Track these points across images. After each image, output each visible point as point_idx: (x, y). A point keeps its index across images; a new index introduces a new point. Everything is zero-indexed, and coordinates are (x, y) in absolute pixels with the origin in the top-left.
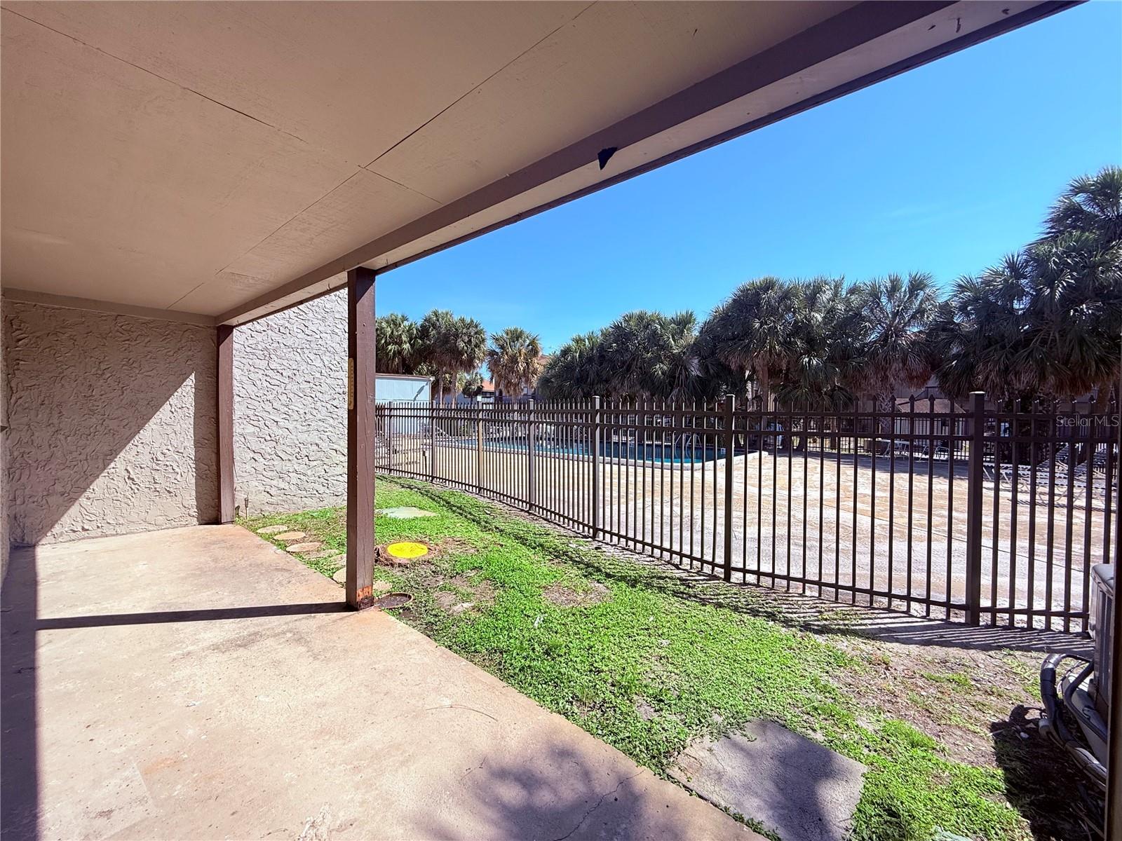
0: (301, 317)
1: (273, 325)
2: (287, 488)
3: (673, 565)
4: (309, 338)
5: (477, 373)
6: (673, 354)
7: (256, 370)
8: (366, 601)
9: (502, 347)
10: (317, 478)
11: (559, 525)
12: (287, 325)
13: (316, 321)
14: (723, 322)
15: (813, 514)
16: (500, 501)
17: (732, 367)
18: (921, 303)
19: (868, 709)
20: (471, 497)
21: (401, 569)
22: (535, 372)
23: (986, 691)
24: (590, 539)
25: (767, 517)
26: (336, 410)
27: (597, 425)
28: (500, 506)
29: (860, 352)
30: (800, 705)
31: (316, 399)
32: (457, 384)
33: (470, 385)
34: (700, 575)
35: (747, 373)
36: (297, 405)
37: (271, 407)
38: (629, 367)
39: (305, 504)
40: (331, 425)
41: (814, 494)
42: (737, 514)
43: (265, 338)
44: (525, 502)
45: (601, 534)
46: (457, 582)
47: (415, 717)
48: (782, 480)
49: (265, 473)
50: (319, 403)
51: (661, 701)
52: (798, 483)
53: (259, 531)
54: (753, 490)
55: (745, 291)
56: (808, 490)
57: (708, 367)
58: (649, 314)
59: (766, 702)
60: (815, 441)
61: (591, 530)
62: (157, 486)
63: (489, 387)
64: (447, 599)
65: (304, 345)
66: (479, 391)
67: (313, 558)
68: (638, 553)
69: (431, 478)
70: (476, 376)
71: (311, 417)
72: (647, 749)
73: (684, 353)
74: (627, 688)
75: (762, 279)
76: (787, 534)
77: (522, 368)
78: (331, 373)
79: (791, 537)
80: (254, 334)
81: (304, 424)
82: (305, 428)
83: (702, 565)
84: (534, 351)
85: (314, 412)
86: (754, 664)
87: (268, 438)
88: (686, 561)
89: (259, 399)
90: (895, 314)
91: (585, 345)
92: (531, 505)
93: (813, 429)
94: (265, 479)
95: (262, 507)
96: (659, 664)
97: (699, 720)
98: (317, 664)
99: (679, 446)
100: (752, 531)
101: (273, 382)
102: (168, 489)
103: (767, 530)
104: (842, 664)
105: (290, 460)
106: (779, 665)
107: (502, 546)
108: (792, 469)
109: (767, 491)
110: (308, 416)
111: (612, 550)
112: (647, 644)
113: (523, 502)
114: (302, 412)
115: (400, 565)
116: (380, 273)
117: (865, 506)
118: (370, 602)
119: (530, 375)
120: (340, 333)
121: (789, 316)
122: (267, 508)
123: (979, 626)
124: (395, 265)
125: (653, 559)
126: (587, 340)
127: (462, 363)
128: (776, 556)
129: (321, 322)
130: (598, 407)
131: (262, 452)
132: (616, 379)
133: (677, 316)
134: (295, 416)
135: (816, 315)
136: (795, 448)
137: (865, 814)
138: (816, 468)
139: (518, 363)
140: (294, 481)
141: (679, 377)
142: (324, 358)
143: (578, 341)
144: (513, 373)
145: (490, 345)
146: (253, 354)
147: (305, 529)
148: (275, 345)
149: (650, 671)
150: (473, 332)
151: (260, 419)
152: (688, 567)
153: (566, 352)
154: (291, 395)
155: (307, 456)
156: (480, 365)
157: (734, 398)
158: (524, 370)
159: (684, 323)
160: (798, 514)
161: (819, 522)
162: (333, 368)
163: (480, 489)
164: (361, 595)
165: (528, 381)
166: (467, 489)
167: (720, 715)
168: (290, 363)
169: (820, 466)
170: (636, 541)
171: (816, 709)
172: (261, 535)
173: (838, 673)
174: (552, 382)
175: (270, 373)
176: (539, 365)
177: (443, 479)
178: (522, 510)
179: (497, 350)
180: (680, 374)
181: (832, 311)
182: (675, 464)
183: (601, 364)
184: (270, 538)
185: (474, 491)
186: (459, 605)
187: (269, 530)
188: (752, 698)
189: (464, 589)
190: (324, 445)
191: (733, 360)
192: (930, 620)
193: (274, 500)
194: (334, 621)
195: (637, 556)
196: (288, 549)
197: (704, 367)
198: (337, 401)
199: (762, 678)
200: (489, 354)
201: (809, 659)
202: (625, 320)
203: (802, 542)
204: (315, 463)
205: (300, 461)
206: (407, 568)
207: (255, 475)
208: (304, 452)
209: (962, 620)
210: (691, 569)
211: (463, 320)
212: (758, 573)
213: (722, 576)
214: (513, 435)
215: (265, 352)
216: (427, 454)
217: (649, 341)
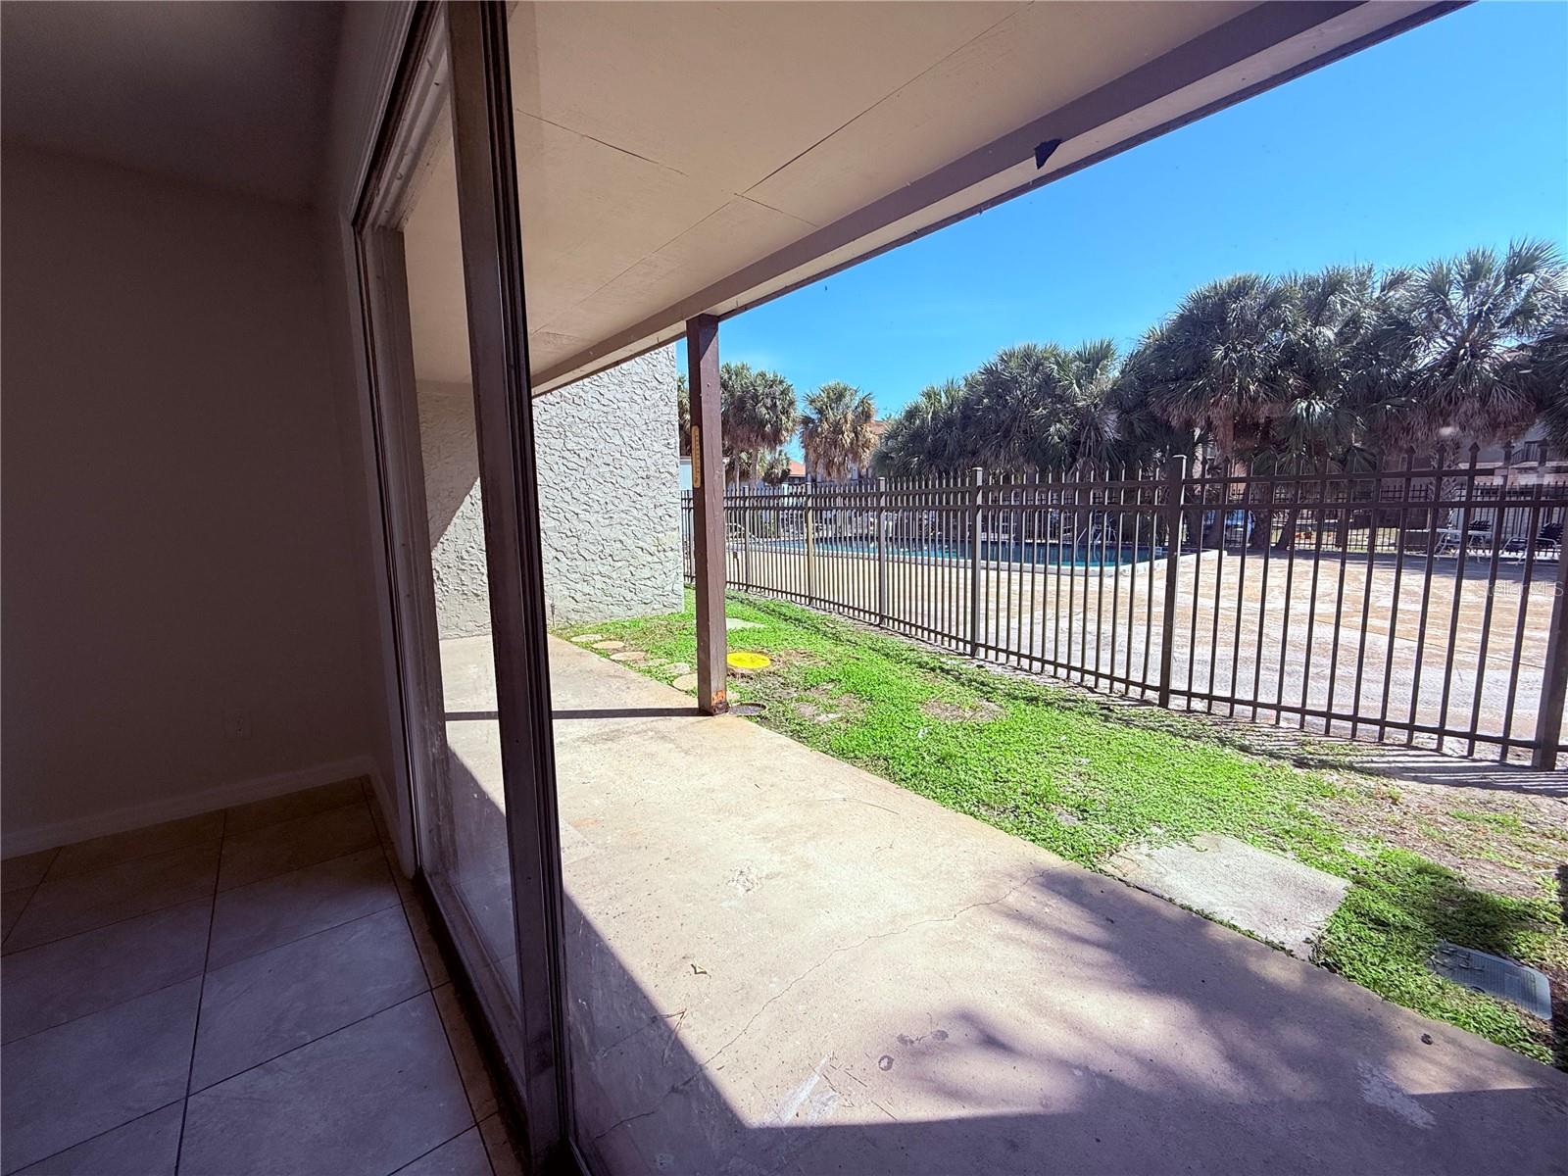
0: (596, 383)
1: (567, 395)
2: (592, 593)
3: (1086, 687)
4: (605, 409)
5: (781, 451)
6: (1077, 409)
7: (553, 452)
8: (721, 706)
9: (820, 411)
10: (623, 582)
11: (923, 641)
12: (582, 393)
13: (612, 387)
14: (1162, 353)
15: (1298, 632)
16: (840, 614)
17: (1174, 423)
18: (1528, 296)
19: (1360, 836)
20: (798, 608)
21: (745, 680)
22: (866, 445)
23: (1544, 834)
24: (967, 657)
25: (1226, 635)
26: (640, 498)
27: (979, 507)
28: (838, 617)
29: (1404, 387)
30: (1265, 827)
31: (617, 485)
32: (758, 467)
33: (772, 468)
34: (1125, 700)
35: (1197, 432)
36: (597, 494)
37: (570, 497)
38: (1008, 431)
39: (612, 612)
40: (635, 518)
41: (1300, 607)
42: (1181, 632)
43: (559, 412)
44: (874, 613)
45: (982, 650)
46: (812, 694)
47: (810, 806)
48: (1252, 588)
49: (568, 575)
50: (621, 491)
51: (1085, 811)
52: (1276, 592)
53: (573, 639)
54: (1206, 603)
55: (1200, 301)
56: (1291, 602)
57: (1133, 425)
58: (1040, 347)
59: (1219, 821)
60: (1308, 536)
61: (968, 647)
62: (464, 588)
63: (798, 469)
64: (808, 710)
65: (600, 418)
66: (785, 475)
67: (643, 666)
68: (1036, 674)
69: (745, 587)
70: (780, 454)
71: (613, 507)
72: (1073, 848)
73: (1096, 406)
74: (1042, 798)
75: (1230, 278)
76: (1255, 656)
77: (848, 441)
78: (633, 452)
79: (1262, 660)
80: (548, 407)
81: (606, 516)
82: (607, 522)
83: (1127, 689)
84: (865, 415)
85: (616, 502)
86: (1204, 787)
87: (569, 534)
88: (1104, 683)
89: (557, 487)
90: (1473, 319)
91: (940, 401)
92: (882, 618)
93: (1307, 518)
94: (570, 582)
95: (568, 614)
96: (1079, 780)
97: (1134, 830)
98: (690, 758)
99: (1083, 546)
100: (1203, 652)
101: (570, 465)
102: (475, 592)
103: (1225, 652)
104: (1329, 794)
105: (593, 560)
106: (1238, 789)
107: (858, 659)
108: (1269, 574)
109: (1228, 603)
110: (610, 507)
111: (999, 669)
112: (1061, 761)
113: (870, 613)
114: (602, 502)
115: (743, 676)
116: (723, 319)
117: (1379, 622)
118: (726, 708)
119: (860, 450)
120: (639, 401)
121: (1274, 336)
122: (573, 615)
123: (1554, 770)
124: (745, 308)
125: (1057, 680)
126: (943, 395)
127: (764, 437)
128: (1237, 682)
129: (618, 388)
130: (979, 483)
131: (565, 550)
132: (988, 448)
133: (1085, 348)
134: (596, 507)
135: (1324, 330)
136: (1273, 545)
137: (1344, 919)
138: (1307, 572)
139: (843, 433)
140: (599, 585)
141: (1085, 442)
142: (623, 433)
143: (929, 395)
144: (835, 448)
145: (801, 409)
146: (548, 432)
147: (621, 638)
148: (570, 419)
149: (1069, 784)
150: (777, 394)
151: (561, 511)
152: (1107, 691)
153: (912, 414)
154: (591, 482)
155: (610, 555)
156: (788, 438)
157: (1184, 461)
158: (851, 443)
159: (1096, 358)
160: (1273, 630)
161: (1306, 643)
162: (633, 445)
163: (811, 599)
164: (715, 700)
165: (857, 457)
166: (794, 599)
167: (1160, 827)
168: (588, 441)
169: (1312, 569)
170: (1031, 659)
171: (1287, 832)
172: (576, 644)
173: (1322, 802)
174: (892, 458)
175: (566, 454)
176: (873, 434)
177: (761, 588)
178: (871, 624)
179: (814, 417)
180: (1088, 437)
181: (1354, 322)
182: (1076, 568)
183: (964, 429)
184: (586, 646)
185: (803, 602)
186: (823, 716)
187: (583, 639)
188: (1202, 817)
189: (824, 700)
190: (629, 542)
191: (1176, 412)
192: (1474, 761)
193: (578, 607)
194: (693, 723)
195: (1034, 677)
196: (611, 657)
197: (1125, 425)
198: (640, 487)
199: (1215, 800)
200: (803, 423)
201: (1280, 787)
202: (1002, 360)
203: (1278, 667)
204: (620, 564)
205: (604, 561)
206: (752, 679)
207: (558, 577)
208: (607, 551)
209: (1528, 763)
210: (1111, 692)
211: (763, 375)
212: (1210, 698)
213: (1157, 702)
214: (836, 534)
215: (560, 429)
216: (739, 557)
217: (1039, 390)
